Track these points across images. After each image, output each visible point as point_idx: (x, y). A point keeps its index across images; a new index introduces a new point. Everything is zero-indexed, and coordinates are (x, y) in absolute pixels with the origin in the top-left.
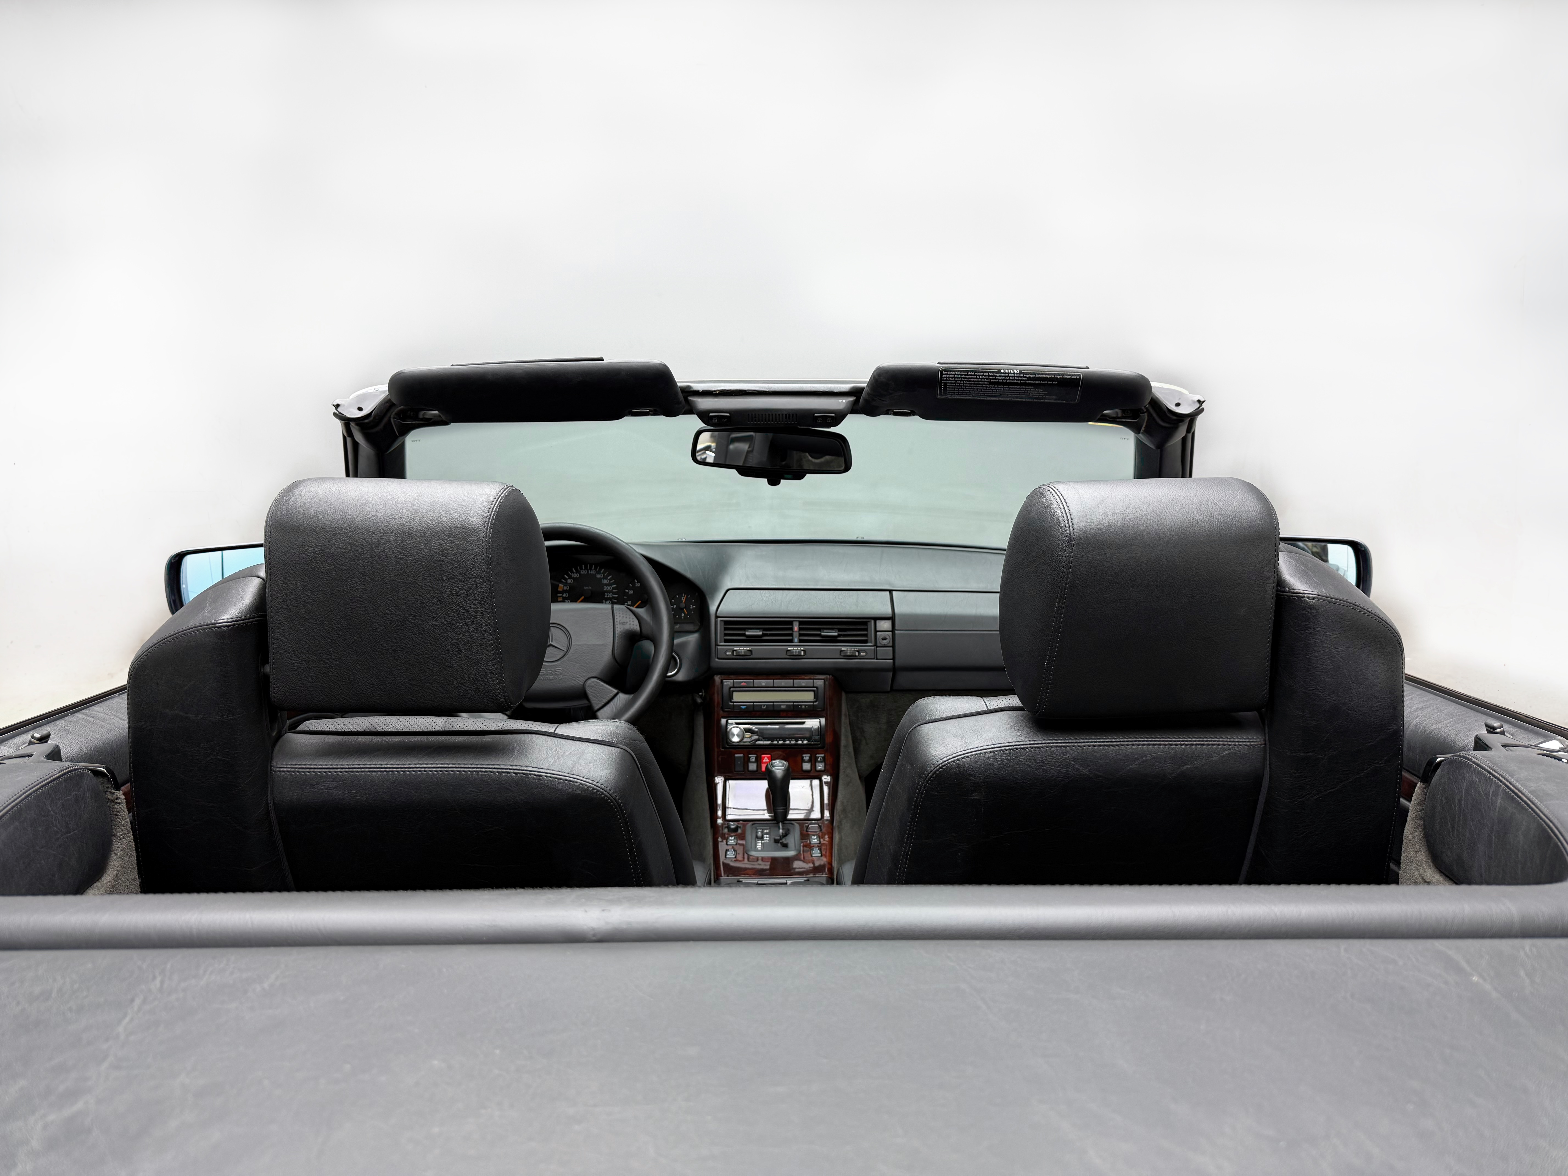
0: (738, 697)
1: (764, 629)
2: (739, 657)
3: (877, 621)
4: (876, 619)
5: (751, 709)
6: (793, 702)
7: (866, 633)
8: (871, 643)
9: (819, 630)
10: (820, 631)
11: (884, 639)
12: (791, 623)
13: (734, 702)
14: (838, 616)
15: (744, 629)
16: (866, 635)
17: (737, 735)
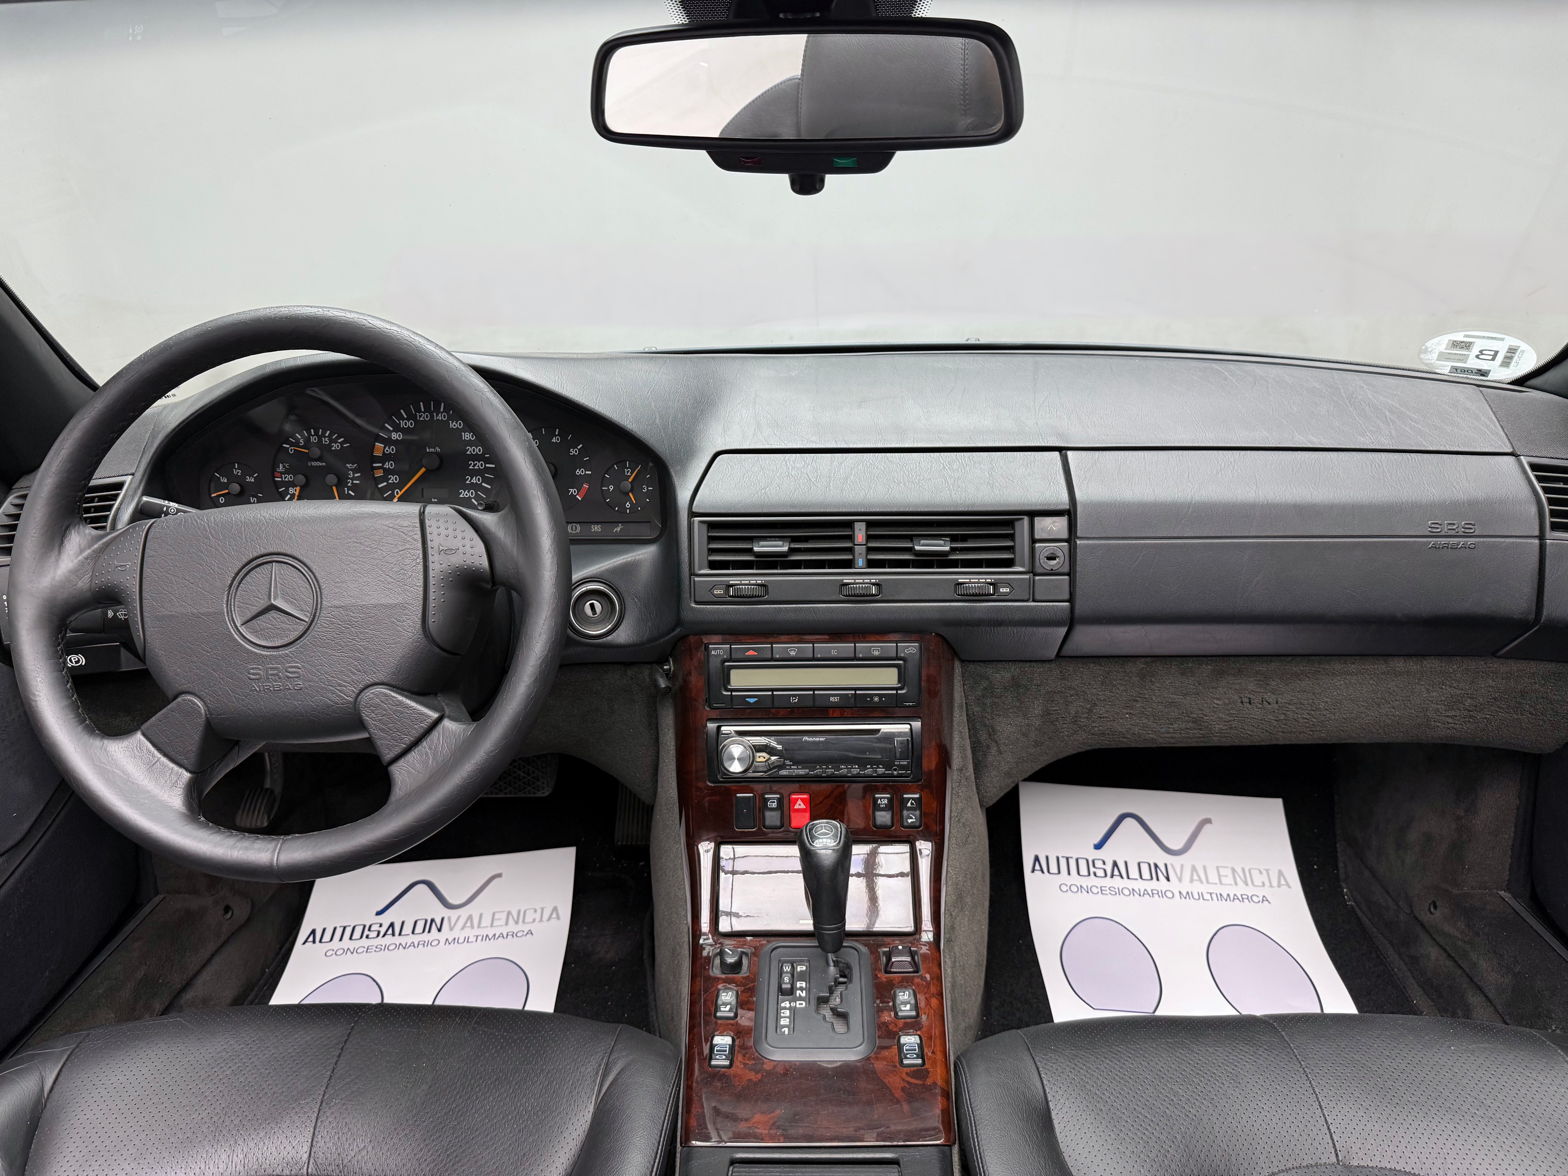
0: (740, 679)
1: (794, 539)
2: (742, 598)
3: (1037, 520)
4: (1033, 514)
5: (768, 704)
6: (855, 689)
7: (1011, 544)
8: (1023, 566)
9: (910, 538)
10: (912, 541)
11: (1051, 558)
12: (850, 525)
13: (732, 690)
14: (952, 509)
15: (751, 539)
16: (1011, 549)
17: (738, 759)
